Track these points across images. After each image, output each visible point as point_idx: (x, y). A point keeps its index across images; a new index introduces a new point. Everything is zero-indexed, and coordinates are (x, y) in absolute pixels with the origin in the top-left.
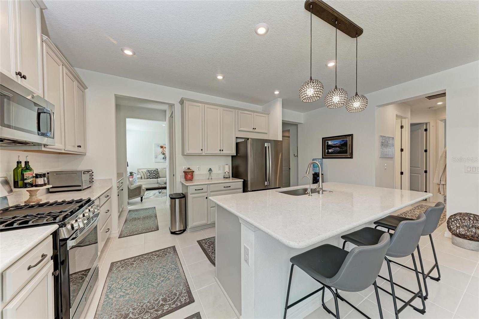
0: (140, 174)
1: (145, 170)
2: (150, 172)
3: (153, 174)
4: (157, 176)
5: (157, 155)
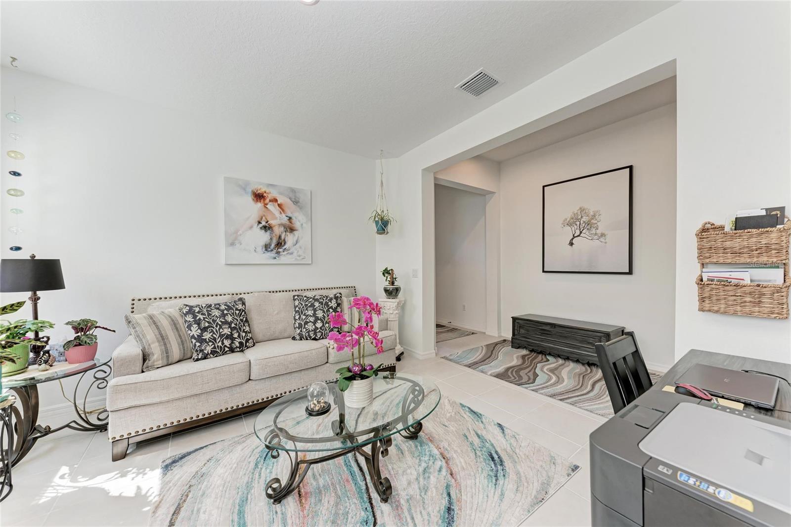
0: (139, 338)
1: (172, 308)
2: (202, 317)
3: (221, 327)
4: (239, 336)
5: (236, 232)
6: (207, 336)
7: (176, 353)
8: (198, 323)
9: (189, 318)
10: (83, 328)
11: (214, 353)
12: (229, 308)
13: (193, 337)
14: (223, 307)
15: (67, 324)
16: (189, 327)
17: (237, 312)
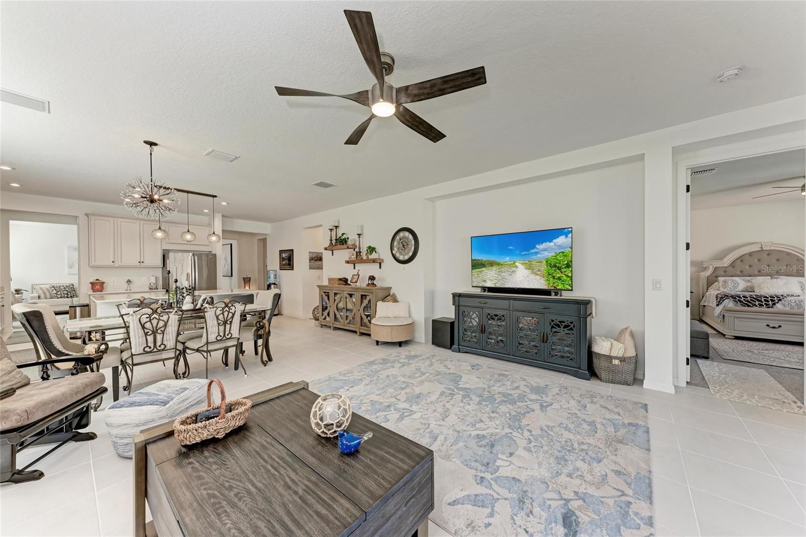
0: (37, 292)
1: (47, 286)
5: (73, 263)
6: (59, 293)
7: (48, 296)
8: (56, 290)
9: (53, 288)
11: (61, 297)
12: (67, 287)
14: (65, 286)
16: (53, 291)
17: (70, 288)
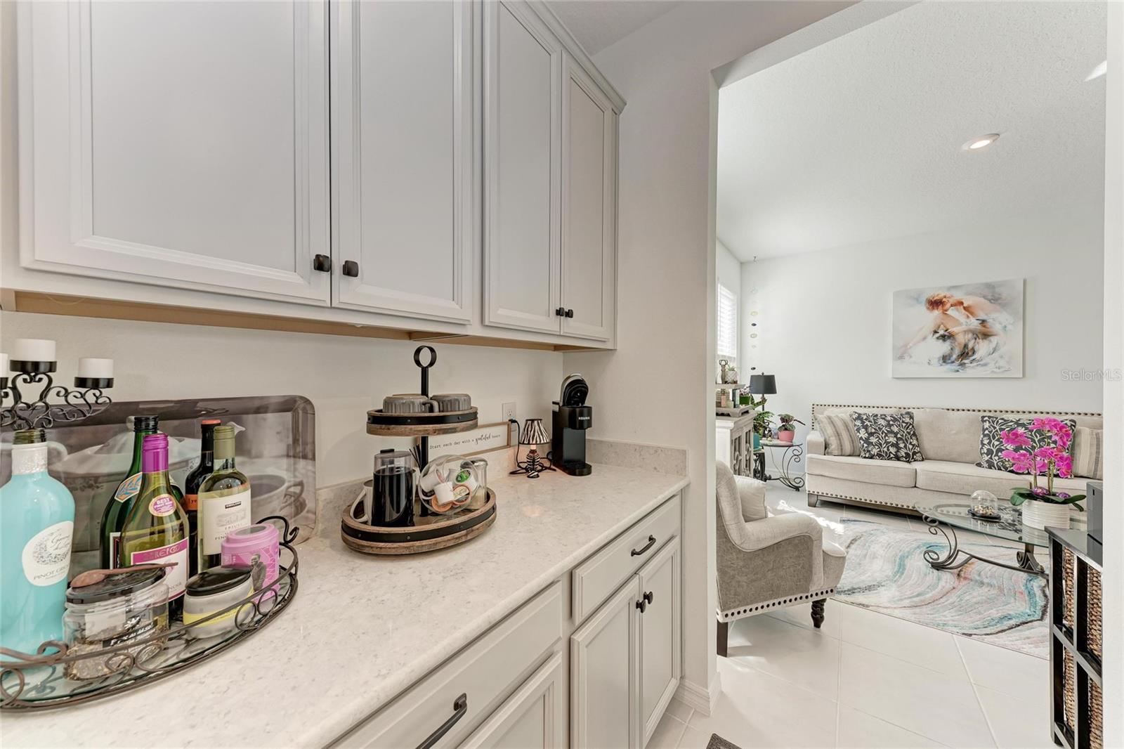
0: (822, 431)
1: (845, 414)
2: (869, 424)
3: (886, 435)
4: (905, 447)
5: (906, 346)
6: (873, 440)
7: (848, 448)
8: (866, 428)
9: (858, 423)
10: (786, 420)
11: (880, 456)
12: (895, 420)
13: (861, 438)
14: (889, 418)
15: (779, 415)
16: (858, 430)
17: (904, 425)
